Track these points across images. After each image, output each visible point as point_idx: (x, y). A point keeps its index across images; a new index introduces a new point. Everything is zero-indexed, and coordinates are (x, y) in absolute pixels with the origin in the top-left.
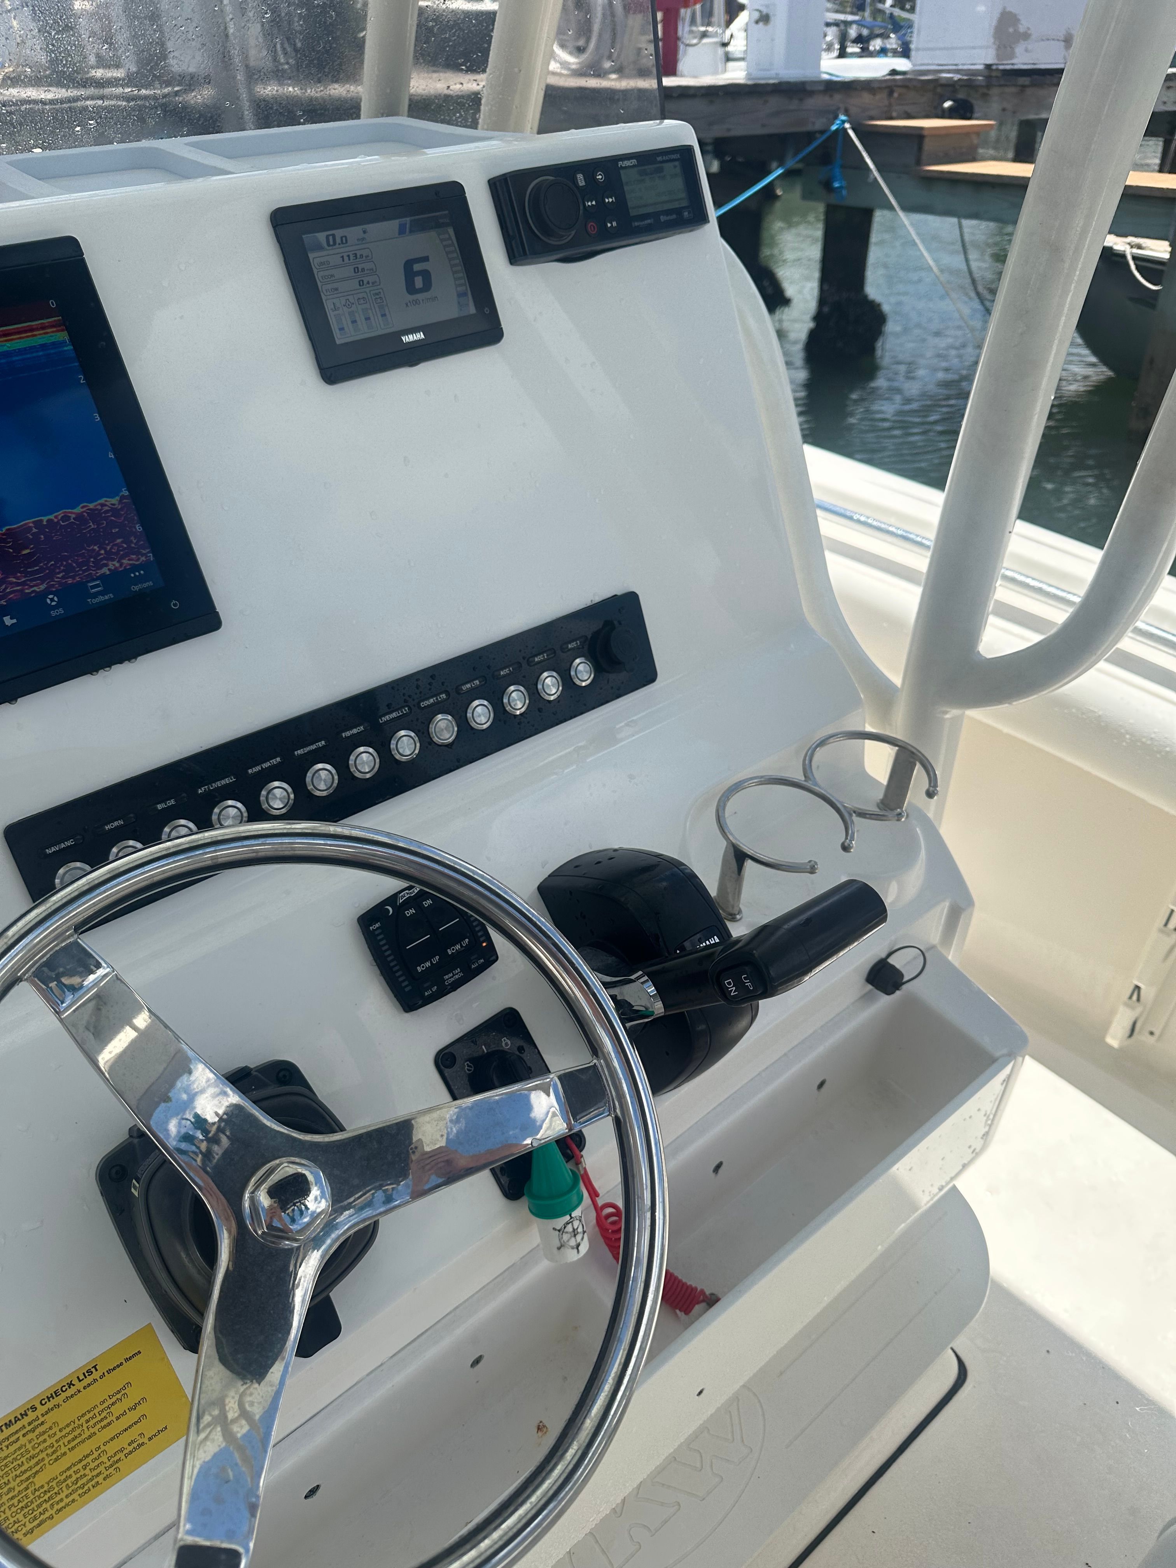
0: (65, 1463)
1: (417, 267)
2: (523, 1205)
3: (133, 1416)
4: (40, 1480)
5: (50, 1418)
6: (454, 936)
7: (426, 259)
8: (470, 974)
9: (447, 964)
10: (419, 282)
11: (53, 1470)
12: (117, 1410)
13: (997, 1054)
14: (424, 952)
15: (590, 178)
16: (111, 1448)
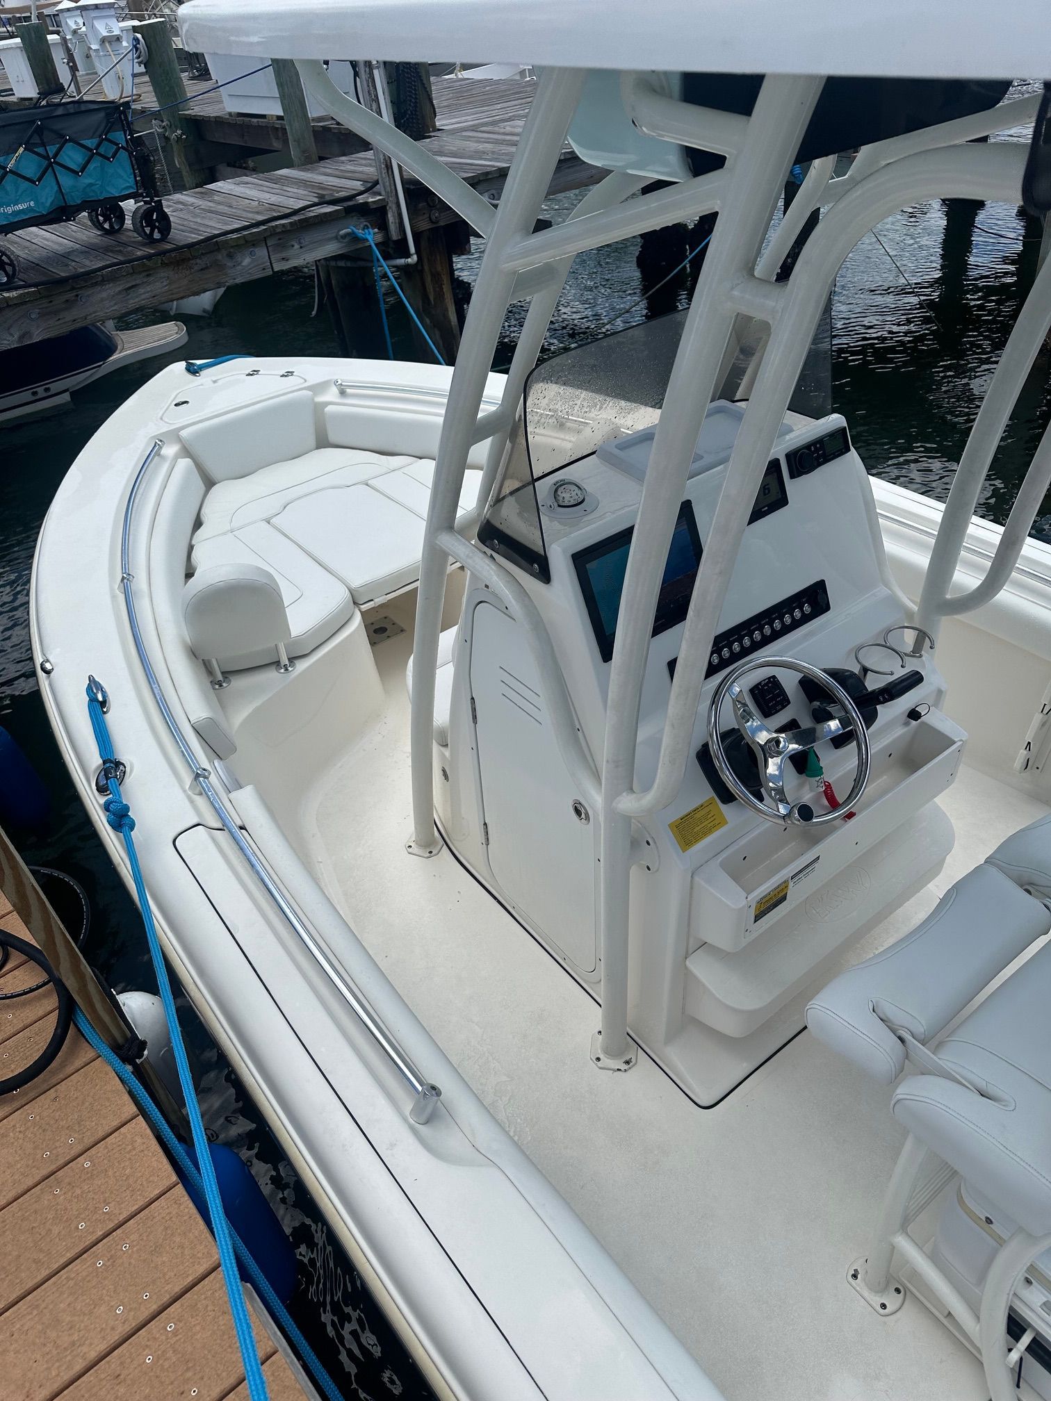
0: (700, 827)
1: (767, 487)
2: (804, 775)
3: (712, 819)
4: (695, 830)
5: (695, 816)
6: (778, 696)
7: (768, 484)
8: (784, 707)
9: (777, 703)
10: (767, 491)
11: (698, 828)
12: (709, 816)
13: (956, 740)
14: (771, 700)
15: (815, 447)
16: (709, 825)
